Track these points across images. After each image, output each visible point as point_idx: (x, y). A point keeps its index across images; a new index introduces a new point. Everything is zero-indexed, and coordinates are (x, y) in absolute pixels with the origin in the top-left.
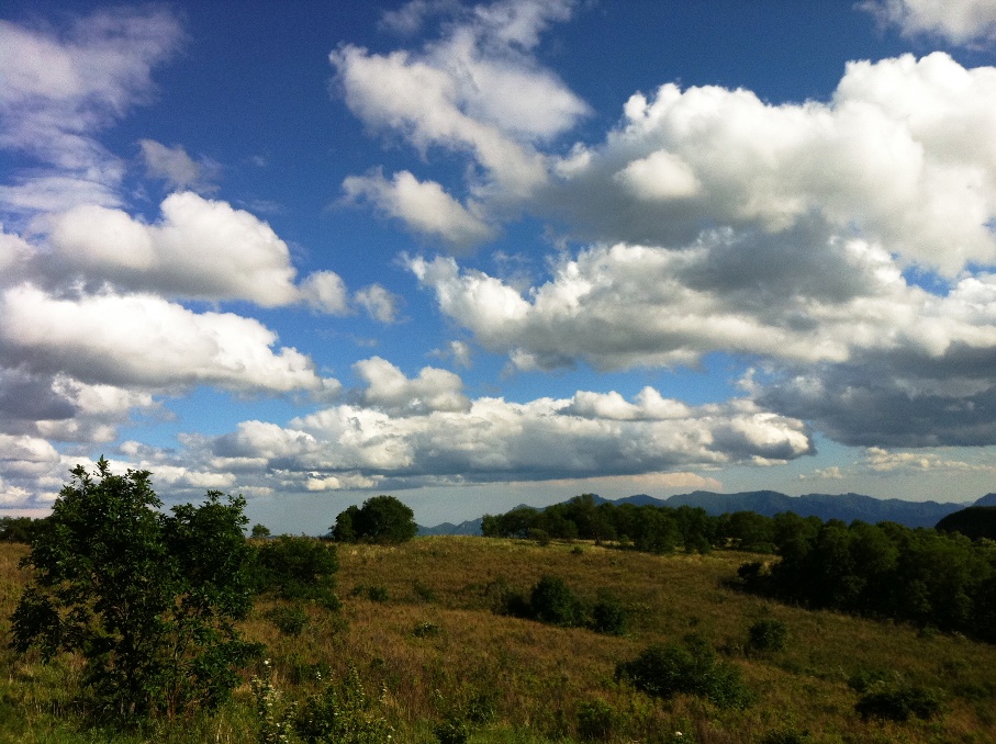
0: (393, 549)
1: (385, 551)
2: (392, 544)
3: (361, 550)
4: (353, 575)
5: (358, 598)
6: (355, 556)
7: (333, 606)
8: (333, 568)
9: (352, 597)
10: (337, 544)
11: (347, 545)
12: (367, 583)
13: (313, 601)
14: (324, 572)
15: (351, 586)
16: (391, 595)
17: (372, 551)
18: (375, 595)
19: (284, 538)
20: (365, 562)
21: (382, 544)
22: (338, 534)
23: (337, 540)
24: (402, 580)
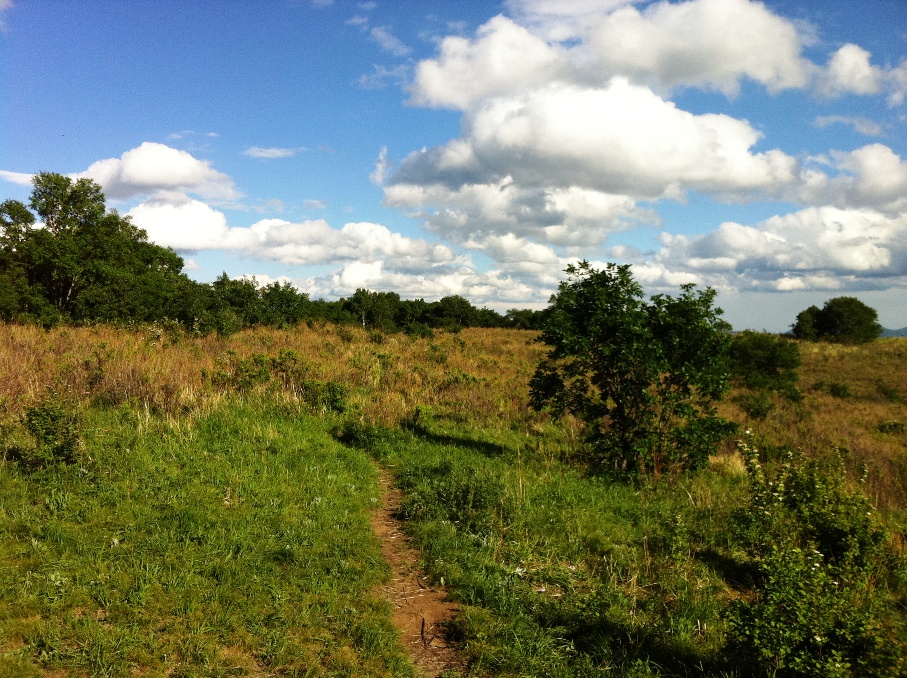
0: (855, 349)
1: (847, 350)
2: (855, 344)
3: (823, 348)
4: (814, 371)
5: (820, 392)
6: (816, 353)
7: (795, 398)
8: (795, 363)
9: (813, 391)
10: (798, 342)
11: (808, 343)
12: (828, 379)
13: (775, 391)
14: (786, 365)
15: (812, 381)
16: (853, 393)
17: (833, 350)
18: (837, 391)
19: (747, 333)
20: (826, 359)
21: (844, 343)
22: (798, 331)
23: (798, 337)
24: (864, 379)
